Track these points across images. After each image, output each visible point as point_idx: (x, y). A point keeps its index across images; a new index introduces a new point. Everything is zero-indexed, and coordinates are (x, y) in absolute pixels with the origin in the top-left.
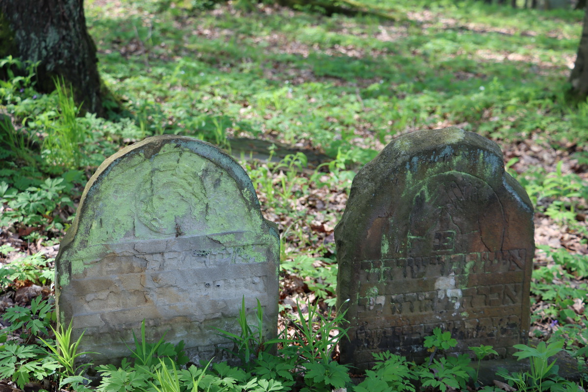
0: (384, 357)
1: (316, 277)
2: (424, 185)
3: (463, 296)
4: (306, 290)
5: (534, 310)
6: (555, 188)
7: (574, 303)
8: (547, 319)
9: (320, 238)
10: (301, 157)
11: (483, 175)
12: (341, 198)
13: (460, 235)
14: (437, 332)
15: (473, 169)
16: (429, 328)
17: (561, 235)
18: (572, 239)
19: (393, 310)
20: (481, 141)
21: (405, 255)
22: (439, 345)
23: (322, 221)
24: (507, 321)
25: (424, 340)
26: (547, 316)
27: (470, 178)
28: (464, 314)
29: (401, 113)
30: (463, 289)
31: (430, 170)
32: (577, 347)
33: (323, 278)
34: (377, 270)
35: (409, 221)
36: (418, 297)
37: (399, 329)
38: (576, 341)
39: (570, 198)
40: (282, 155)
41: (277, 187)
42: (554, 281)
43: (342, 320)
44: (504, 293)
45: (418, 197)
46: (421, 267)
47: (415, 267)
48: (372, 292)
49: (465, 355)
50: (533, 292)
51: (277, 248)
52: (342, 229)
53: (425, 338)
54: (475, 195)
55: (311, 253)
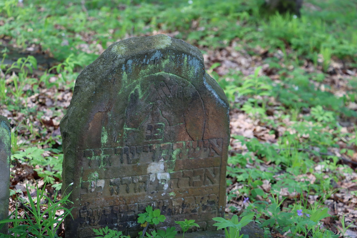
0: (103, 232)
1: (44, 165)
2: (138, 84)
3: (171, 179)
4: (36, 177)
5: (230, 190)
6: (251, 88)
7: (262, 183)
8: (241, 197)
9: (49, 132)
10: (32, 60)
11: (187, 76)
12: (68, 97)
13: (168, 127)
14: (149, 209)
15: (178, 71)
16: (142, 206)
17: (254, 127)
18: (263, 130)
19: (112, 192)
20: (185, 46)
21: (121, 144)
22: (150, 221)
23: (51, 117)
24: (207, 199)
25: (138, 217)
26: (241, 195)
27: (176, 78)
28: (172, 194)
29: (121, 22)
30: (171, 172)
31: (142, 71)
32: (264, 219)
33: (51, 166)
34: (97, 157)
35: (125, 115)
36: (133, 180)
37: (117, 208)
38: (264, 215)
39: (263, 96)
40: (15, 58)
41: (10, 86)
42: (247, 166)
43: (66, 201)
44: (205, 175)
45: (132, 94)
46: (136, 154)
47: (130, 155)
48: (94, 176)
49: (172, 228)
50: (230, 175)
51: (8, 139)
52: (67, 122)
53: (138, 215)
54: (180, 93)
55: (41, 144)
